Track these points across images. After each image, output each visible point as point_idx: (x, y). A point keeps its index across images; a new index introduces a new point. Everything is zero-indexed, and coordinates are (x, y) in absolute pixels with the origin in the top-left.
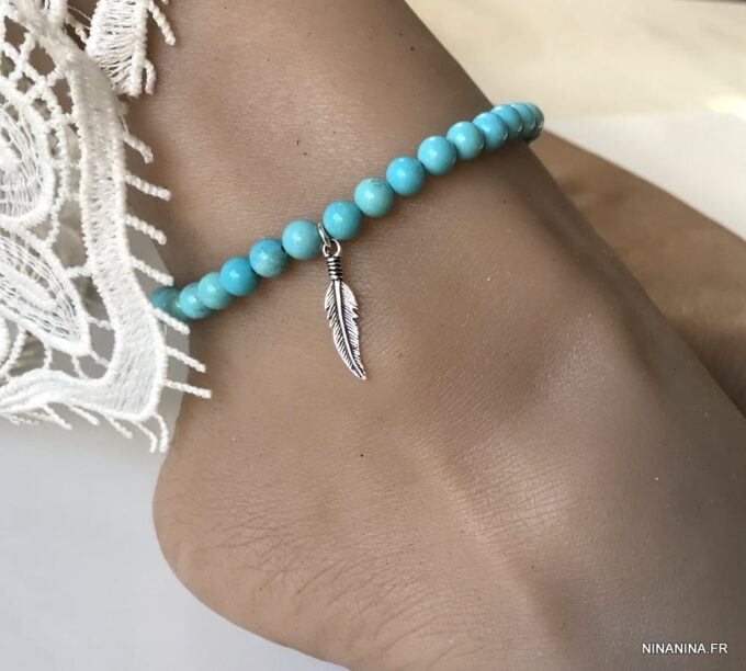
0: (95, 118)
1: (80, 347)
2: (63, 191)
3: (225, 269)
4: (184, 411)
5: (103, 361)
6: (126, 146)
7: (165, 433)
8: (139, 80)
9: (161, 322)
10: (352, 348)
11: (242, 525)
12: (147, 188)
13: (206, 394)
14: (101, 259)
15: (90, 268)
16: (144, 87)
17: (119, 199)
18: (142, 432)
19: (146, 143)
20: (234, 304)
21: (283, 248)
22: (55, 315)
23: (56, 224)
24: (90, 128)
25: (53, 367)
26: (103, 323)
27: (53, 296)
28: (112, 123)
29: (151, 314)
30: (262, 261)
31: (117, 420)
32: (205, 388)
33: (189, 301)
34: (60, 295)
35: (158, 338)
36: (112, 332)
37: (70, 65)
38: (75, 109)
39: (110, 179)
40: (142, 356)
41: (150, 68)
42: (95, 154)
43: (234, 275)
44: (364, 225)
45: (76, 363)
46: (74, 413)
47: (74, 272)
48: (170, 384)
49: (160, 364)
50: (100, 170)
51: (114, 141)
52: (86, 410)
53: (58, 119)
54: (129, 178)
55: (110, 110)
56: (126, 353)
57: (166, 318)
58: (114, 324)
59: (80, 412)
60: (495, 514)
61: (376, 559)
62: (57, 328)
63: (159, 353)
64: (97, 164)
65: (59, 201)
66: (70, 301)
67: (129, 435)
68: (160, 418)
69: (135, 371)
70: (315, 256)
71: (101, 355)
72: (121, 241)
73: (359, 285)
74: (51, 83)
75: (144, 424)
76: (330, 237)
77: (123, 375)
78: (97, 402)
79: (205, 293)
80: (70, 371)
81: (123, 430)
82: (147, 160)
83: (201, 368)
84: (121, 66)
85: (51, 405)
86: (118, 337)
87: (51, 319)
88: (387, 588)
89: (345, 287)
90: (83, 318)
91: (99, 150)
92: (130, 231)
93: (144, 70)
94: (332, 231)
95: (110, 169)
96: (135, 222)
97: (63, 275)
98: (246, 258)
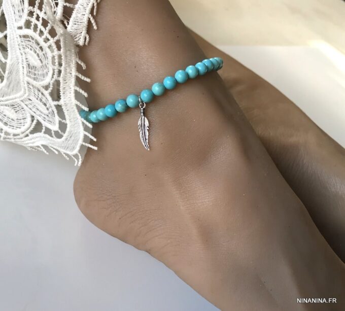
0: (68, 53)
1: (55, 127)
2: (55, 76)
3: (107, 108)
4: (87, 153)
5: (62, 133)
6: (77, 63)
7: (80, 160)
8: (84, 41)
9: (83, 123)
10: (146, 139)
11: (103, 194)
12: (83, 78)
13: (96, 148)
14: (65, 100)
15: (61, 102)
16: (85, 43)
17: (73, 80)
18: (73, 159)
19: (84, 62)
20: (108, 119)
21: (126, 104)
22: (47, 116)
23: (51, 86)
24: (66, 56)
25: (45, 133)
26: (64, 121)
27: (48, 109)
28: (73, 55)
29: (80, 120)
30: (119, 107)
31: (64, 153)
32: (96, 146)
33: (93, 117)
34: (50, 110)
35: (82, 128)
36: (67, 124)
37: (62, 35)
38: (62, 50)
39: (71, 74)
40: (76, 133)
41: (88, 37)
42: (67, 65)
43: (109, 110)
44: (154, 98)
45: (53, 133)
46: (50, 149)
47: (56, 103)
48: (84, 144)
49: (81, 137)
50: (68, 71)
51: (74, 61)
52: (54, 149)
53: (56, 53)
54: (77, 74)
55: (73, 50)
56: (70, 132)
57: (85, 122)
58: (68, 122)
59: (52, 149)
60: (188, 200)
61: (147, 210)
62: (48, 121)
63: (82, 133)
64: (67, 68)
65: (54, 79)
66: (53, 112)
67: (68, 159)
68: (79, 155)
69: (73, 138)
70: (137, 107)
71: (62, 131)
72: (73, 95)
73: (150, 118)
74: (55, 41)
75: (73, 156)
76: (142, 102)
77: (69, 138)
78: (59, 147)
79: (99, 115)
80: (51, 135)
81: (66, 157)
82: (84, 68)
83: (95, 140)
84: (78, 35)
85: (42, 145)
86: (68, 126)
87: (46, 117)
88: (150, 221)
89: (146, 118)
90: (57, 119)
91: (68, 64)
92: (76, 92)
93: (86, 37)
94: (143, 99)
95: (71, 70)
96: (78, 89)
97: (52, 103)
98: (114, 105)
